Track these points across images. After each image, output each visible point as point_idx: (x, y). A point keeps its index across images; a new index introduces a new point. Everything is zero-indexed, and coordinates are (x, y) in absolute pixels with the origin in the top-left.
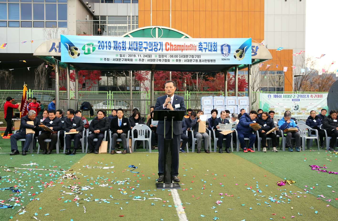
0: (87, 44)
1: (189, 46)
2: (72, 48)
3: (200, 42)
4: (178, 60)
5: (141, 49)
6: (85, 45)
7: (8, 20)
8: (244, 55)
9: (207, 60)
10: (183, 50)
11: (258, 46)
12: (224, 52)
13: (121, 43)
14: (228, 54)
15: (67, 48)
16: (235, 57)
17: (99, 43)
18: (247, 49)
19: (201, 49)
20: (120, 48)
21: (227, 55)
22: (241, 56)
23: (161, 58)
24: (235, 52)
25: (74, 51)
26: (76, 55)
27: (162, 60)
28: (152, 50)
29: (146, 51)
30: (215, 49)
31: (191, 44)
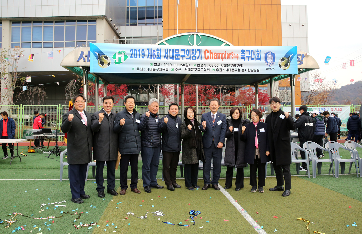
0: (118, 53)
1: (230, 54)
2: (102, 57)
3: (243, 50)
4: (219, 69)
5: (177, 57)
6: (116, 53)
7: (42, 42)
8: (289, 64)
9: (250, 70)
10: (224, 58)
11: (303, 55)
12: (269, 61)
13: (156, 51)
14: (273, 62)
15: (96, 57)
16: (280, 66)
17: (132, 51)
18: (292, 57)
19: (243, 57)
20: (154, 57)
21: (271, 64)
22: (286, 65)
23: (200, 67)
24: (280, 61)
25: (104, 60)
26: (106, 65)
27: (201, 69)
28: (189, 58)
29: (183, 59)
30: (258, 58)
31: (232, 52)
